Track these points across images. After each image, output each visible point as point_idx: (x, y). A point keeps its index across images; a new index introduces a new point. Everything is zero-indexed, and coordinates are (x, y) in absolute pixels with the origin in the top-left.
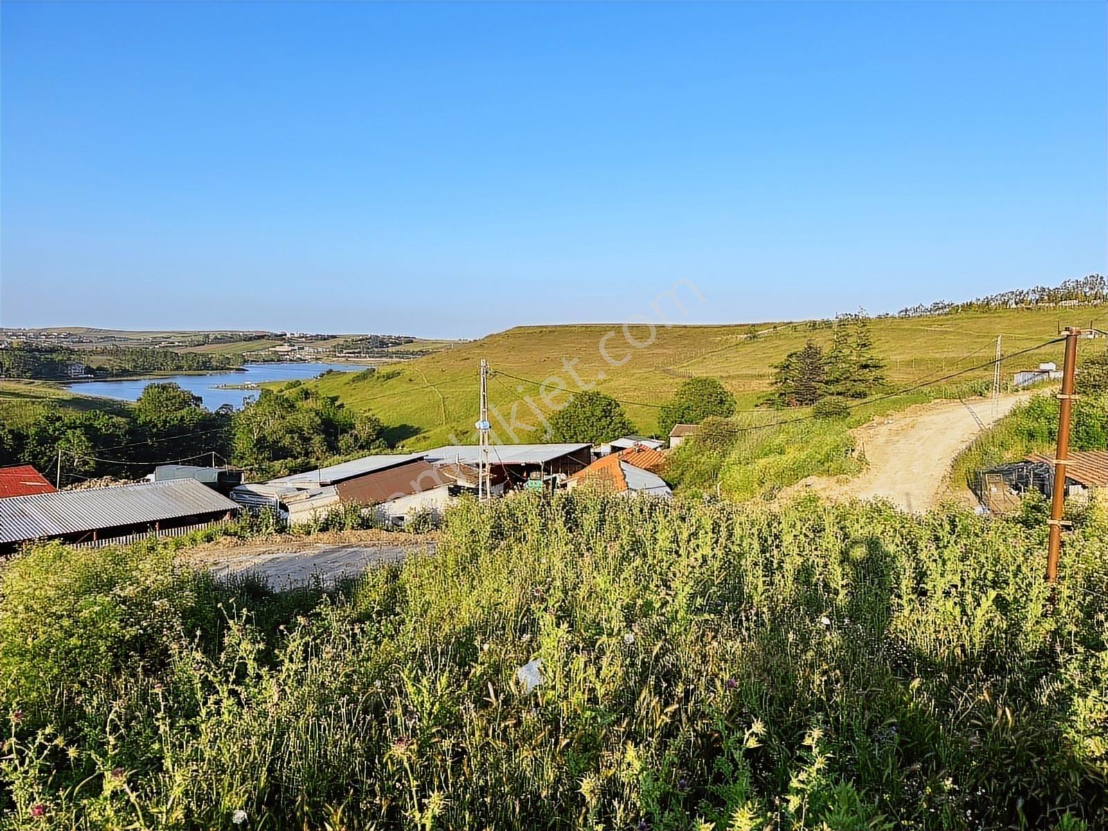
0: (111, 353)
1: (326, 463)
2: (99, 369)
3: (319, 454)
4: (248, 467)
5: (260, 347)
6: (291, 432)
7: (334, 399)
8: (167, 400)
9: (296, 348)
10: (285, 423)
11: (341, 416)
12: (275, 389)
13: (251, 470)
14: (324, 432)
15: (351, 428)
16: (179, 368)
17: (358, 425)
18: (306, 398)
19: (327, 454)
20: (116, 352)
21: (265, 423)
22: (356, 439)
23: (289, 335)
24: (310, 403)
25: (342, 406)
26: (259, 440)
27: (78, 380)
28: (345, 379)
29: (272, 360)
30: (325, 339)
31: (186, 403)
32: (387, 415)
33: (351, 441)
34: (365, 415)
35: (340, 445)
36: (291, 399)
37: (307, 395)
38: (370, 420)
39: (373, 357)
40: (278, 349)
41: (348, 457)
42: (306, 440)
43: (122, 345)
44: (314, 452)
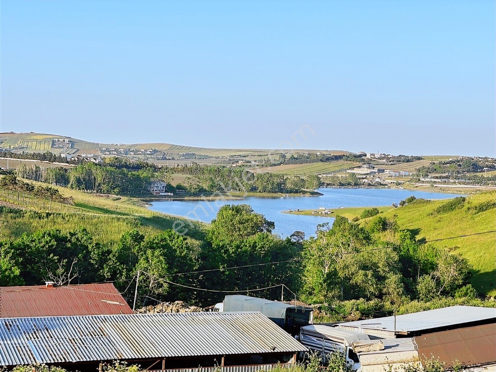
0: (191, 171)
1: (402, 309)
2: (179, 187)
3: (394, 296)
4: (318, 305)
5: (337, 169)
6: (365, 267)
7: (415, 232)
8: (241, 223)
9: (376, 170)
10: (359, 257)
11: (422, 253)
12: (350, 217)
13: (320, 308)
14: (402, 271)
15: (433, 269)
16: (253, 189)
17: (441, 265)
18: (384, 229)
19: (404, 297)
20: (195, 170)
21: (337, 255)
22: (438, 283)
23: (368, 156)
24: (387, 236)
25: (423, 241)
26: (329, 275)
27: (159, 198)
28: (428, 208)
29: (349, 184)
30: (408, 161)
31: (258, 227)
32: (477, 256)
33: (433, 284)
34: (450, 254)
35: (419, 287)
36: (367, 229)
37: (384, 225)
38: (456, 260)
39: (464, 183)
40: (356, 171)
41: (428, 304)
42: (381, 279)
43: (202, 163)
44: (389, 294)
